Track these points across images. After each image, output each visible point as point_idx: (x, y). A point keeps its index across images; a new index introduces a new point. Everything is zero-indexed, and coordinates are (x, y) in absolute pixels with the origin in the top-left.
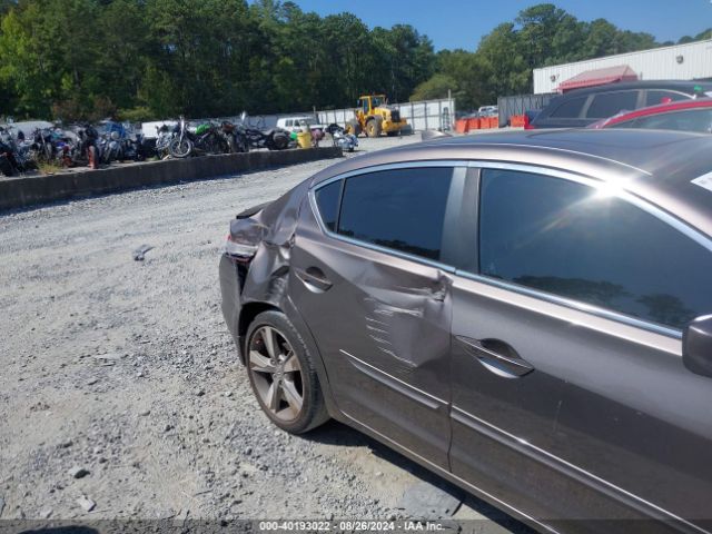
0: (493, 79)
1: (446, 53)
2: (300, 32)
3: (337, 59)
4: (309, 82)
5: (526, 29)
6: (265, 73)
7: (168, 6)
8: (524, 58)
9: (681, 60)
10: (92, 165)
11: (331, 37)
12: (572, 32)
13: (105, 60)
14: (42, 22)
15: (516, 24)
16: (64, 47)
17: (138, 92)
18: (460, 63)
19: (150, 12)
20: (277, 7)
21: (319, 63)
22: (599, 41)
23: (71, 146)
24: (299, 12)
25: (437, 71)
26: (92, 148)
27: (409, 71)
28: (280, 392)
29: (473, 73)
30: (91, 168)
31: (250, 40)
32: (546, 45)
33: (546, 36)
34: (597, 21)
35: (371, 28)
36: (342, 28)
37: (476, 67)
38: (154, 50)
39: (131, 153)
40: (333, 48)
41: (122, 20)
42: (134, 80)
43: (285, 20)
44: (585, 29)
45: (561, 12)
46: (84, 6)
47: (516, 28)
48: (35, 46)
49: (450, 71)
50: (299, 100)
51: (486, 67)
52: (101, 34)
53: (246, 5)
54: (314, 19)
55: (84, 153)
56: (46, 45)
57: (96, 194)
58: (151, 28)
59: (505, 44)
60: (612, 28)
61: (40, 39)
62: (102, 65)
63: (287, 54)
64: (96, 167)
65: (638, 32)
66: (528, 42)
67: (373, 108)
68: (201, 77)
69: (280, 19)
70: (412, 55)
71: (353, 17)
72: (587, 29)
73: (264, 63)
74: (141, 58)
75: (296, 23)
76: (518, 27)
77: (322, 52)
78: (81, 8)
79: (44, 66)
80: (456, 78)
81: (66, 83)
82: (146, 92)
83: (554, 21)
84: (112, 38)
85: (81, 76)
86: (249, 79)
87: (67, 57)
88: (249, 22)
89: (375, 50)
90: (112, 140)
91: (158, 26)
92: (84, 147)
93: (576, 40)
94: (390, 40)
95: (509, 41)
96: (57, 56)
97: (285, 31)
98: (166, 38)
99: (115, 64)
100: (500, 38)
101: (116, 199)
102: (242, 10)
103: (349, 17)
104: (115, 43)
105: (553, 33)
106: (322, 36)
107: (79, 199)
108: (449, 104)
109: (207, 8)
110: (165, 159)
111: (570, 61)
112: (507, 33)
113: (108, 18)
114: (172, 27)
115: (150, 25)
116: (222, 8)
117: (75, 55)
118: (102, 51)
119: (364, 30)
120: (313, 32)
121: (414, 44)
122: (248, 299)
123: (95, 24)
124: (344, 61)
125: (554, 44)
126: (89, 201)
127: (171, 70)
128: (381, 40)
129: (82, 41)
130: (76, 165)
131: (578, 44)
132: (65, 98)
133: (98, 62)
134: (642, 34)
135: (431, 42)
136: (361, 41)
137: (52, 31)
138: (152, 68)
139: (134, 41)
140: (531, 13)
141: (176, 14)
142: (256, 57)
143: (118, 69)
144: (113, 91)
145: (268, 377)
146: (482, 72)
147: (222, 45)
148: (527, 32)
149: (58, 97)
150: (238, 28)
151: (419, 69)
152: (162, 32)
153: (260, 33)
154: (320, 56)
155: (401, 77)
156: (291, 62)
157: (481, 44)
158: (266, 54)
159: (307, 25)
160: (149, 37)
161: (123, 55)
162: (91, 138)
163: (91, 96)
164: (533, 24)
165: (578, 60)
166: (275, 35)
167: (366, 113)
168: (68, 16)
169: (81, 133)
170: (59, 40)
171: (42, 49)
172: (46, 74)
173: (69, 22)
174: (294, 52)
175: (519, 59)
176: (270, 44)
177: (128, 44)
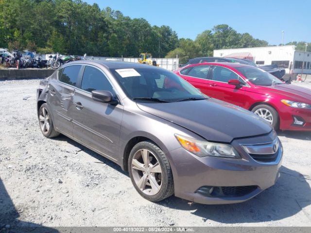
0: (201, 52)
1: (182, 39)
2: (122, 24)
3: (136, 37)
4: (123, 45)
5: (216, 33)
6: (104, 39)
7: (66, 6)
8: (214, 45)
9: (270, 53)
10: (17, 67)
11: (134, 28)
12: (234, 37)
13: (35, 26)
14: (8, 6)
15: (212, 31)
16: (17, 18)
17: (48, 41)
18: (187, 44)
19: (57, 8)
20: (113, 13)
21: (128, 37)
22: (245, 42)
23: (10, 59)
24: (122, 16)
25: (178, 47)
26: (18, 61)
27: (167, 46)
28: (45, 127)
29: (193, 49)
30: (17, 69)
31: (99, 25)
32: (224, 41)
33: (224, 37)
34: (245, 34)
35: (152, 26)
36: (140, 24)
37: (194, 47)
38: (58, 24)
39: (35, 65)
40: (135, 32)
41: (44, 10)
42: (47, 36)
43: (116, 18)
44: (240, 36)
45: (231, 28)
46: (28, 2)
47: (211, 33)
48: (4, 16)
49: (183, 47)
50: (118, 52)
51: (198, 47)
52: (34, 15)
53: (100, 10)
54: (128, 19)
55: (15, 62)
56: (9, 16)
57: (17, 79)
58: (57, 14)
59: (207, 38)
60: (251, 37)
61: (6, 13)
62: (34, 28)
63: (115, 32)
64: (19, 68)
65: (262, 40)
66: (217, 39)
67: (146, 59)
68: (76, 38)
69: (114, 17)
70: (169, 39)
71: (145, 20)
72: (241, 36)
73: (105, 35)
74: (51, 27)
75: (120, 20)
76: (213, 32)
77: (130, 33)
78: (26, 3)
79: (7, 25)
80: (185, 50)
81: (16, 34)
82: (51, 41)
83: (228, 32)
84: (39, 17)
85: (23, 31)
86: (97, 41)
87: (18, 23)
88: (100, 17)
89: (152, 35)
90: (28, 58)
91: (60, 14)
92: (15, 60)
93: (236, 40)
94: (160, 32)
95: (209, 37)
96: (14, 22)
97: (115, 22)
98: (63, 20)
99: (39, 28)
100: (205, 36)
101: (25, 81)
102: (97, 12)
103: (143, 20)
104: (41, 19)
105: (227, 36)
106: (130, 27)
107: (10, 80)
108: (177, 60)
109: (82, 9)
110: (49, 68)
111: (233, 48)
112: (208, 34)
113: (38, 8)
114: (66, 15)
115: (56, 13)
116: (89, 10)
117: (22, 22)
118: (34, 22)
119: (149, 26)
120: (127, 24)
121: (169, 34)
122: (40, 100)
123: (32, 10)
124: (140, 38)
125: (227, 41)
126: (14, 81)
127: (64, 33)
128: (155, 31)
129: (26, 17)
130: (11, 67)
131: (237, 42)
132: (15, 40)
133: (32, 26)
134: (263, 41)
135: (177, 34)
136: (147, 31)
137: (12, 11)
138: (55, 31)
139: (48, 19)
140: (218, 27)
141: (69, 10)
142: (102, 32)
143: (40, 30)
144: (37, 39)
145: (43, 122)
146: (196, 49)
147: (87, 25)
148: (216, 35)
149: (12, 40)
150: (95, 19)
151: (171, 45)
152: (62, 17)
153: (104, 22)
154: (129, 34)
155: (163, 47)
156: (116, 36)
157: (197, 37)
158: (106, 31)
159: (125, 21)
160: (55, 18)
161: (43, 25)
162: (18, 57)
163: (27, 41)
164: (219, 32)
165: (236, 48)
166: (110, 24)
167: (143, 60)
168: (20, 5)
169: (14, 54)
170: (15, 15)
171: (6, 18)
172: (8, 29)
173: (21, 8)
174: (118, 32)
175: (212, 45)
176: (108, 27)
177: (46, 21)
